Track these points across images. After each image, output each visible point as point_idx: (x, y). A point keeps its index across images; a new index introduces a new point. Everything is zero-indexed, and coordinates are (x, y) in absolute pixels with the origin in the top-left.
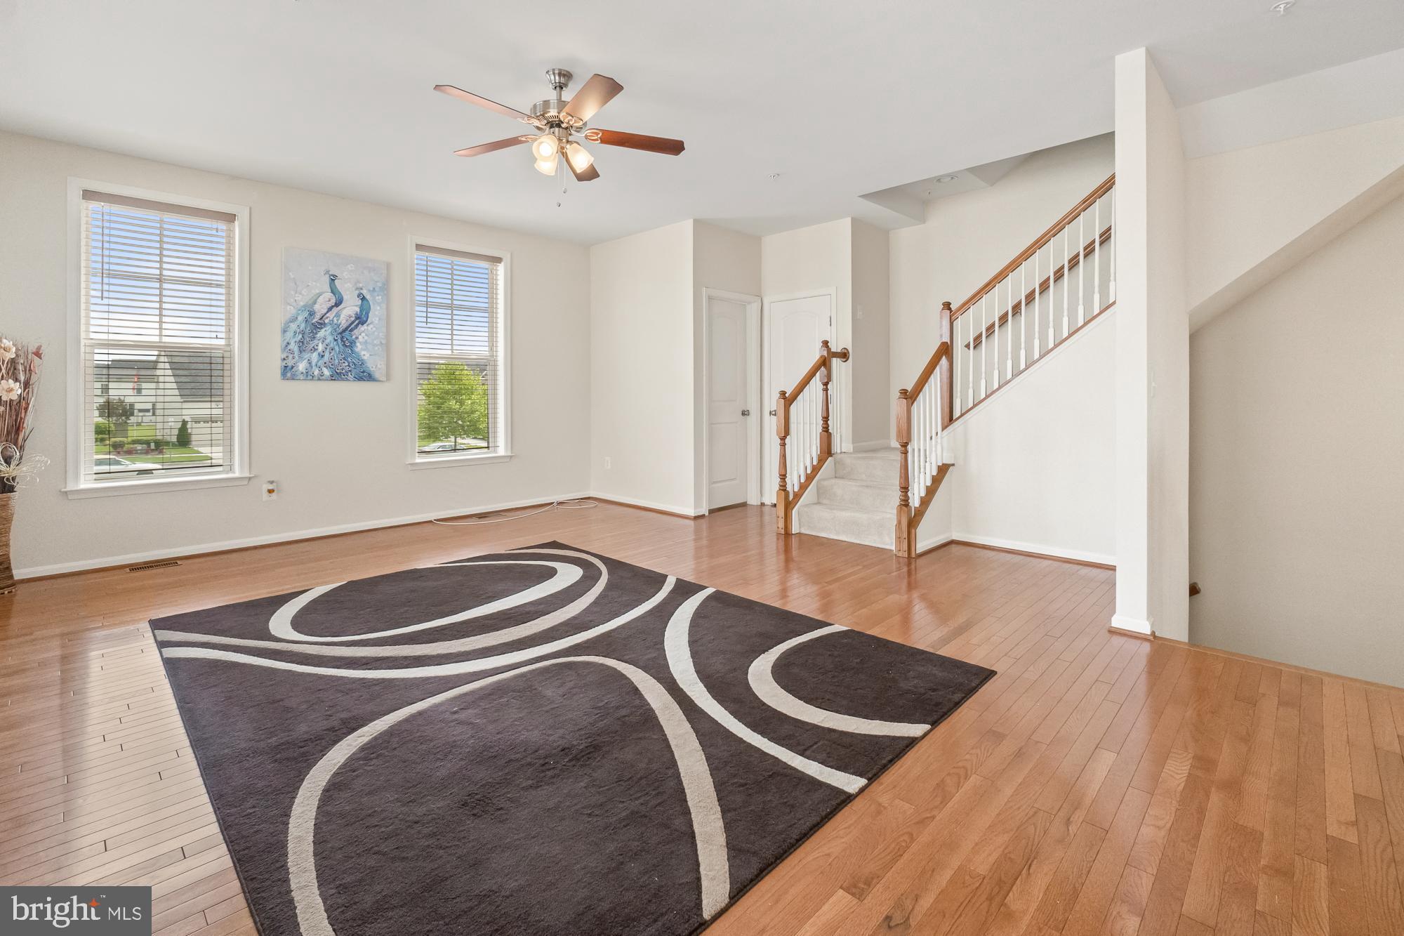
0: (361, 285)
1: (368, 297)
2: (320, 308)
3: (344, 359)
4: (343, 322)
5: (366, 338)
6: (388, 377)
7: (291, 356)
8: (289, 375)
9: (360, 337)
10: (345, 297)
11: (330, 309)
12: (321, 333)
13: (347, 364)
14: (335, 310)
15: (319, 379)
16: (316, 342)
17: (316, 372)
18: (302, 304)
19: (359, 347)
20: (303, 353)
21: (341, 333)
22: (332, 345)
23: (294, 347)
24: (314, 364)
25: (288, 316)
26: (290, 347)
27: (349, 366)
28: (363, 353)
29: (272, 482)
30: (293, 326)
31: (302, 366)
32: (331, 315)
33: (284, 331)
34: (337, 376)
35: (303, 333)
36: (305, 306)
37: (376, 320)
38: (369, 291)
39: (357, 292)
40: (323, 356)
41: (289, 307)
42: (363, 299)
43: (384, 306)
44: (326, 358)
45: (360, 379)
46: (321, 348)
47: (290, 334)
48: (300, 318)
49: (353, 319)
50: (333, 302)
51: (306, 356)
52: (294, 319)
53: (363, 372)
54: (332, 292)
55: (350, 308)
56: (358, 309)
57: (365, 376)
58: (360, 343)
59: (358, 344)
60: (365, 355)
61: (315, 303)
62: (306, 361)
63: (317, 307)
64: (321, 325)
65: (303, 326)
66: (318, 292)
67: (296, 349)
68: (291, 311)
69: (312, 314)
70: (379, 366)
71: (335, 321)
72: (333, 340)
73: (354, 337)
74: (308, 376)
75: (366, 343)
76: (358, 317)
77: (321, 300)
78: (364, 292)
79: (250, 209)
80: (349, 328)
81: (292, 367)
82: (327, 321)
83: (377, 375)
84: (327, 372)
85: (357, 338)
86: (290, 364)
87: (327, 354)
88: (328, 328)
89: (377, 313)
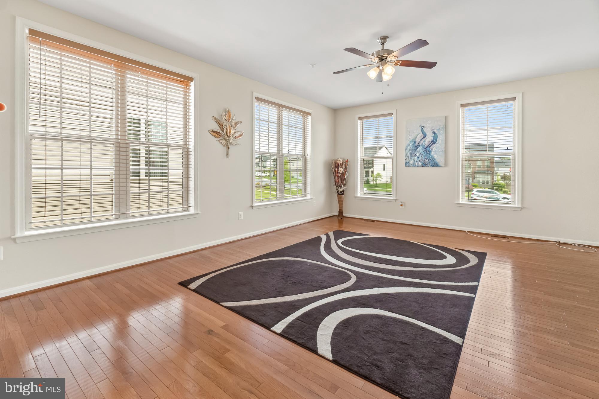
0: (434, 128)
1: (437, 132)
2: (418, 140)
3: (427, 158)
4: (427, 144)
5: (436, 149)
6: (445, 165)
7: (408, 159)
8: (407, 165)
9: (433, 149)
10: (427, 134)
11: (421, 140)
12: (418, 149)
13: (428, 160)
14: (423, 140)
15: (417, 166)
16: (416, 153)
17: (416, 164)
18: (412, 139)
19: (433, 153)
20: (412, 157)
21: (426, 148)
22: (422, 153)
23: (409, 155)
24: (415, 161)
25: (407, 144)
26: (408, 155)
27: (429, 161)
28: (434, 155)
29: (401, 202)
30: (409, 148)
31: (411, 162)
32: (422, 142)
33: (406, 150)
34: (424, 165)
35: (412, 150)
36: (412, 140)
37: (440, 142)
38: (437, 130)
39: (432, 131)
40: (419, 158)
41: (407, 141)
42: (435, 133)
43: (444, 135)
44: (420, 158)
45: (433, 166)
46: (418, 154)
47: (407, 151)
48: (411, 144)
49: (430, 142)
50: (422, 137)
51: (413, 158)
52: (409, 145)
53: (434, 163)
54: (422, 133)
55: (429, 138)
56: (432, 138)
57: (435, 165)
58: (433, 152)
59: (432, 152)
60: (435, 156)
61: (416, 138)
62: (413, 160)
63: (417, 140)
64: (418, 146)
65: (412, 147)
66: (417, 134)
67: (410, 156)
68: (408, 142)
69: (415, 142)
70: (441, 160)
71: (424, 144)
72: (422, 152)
73: (431, 149)
74: (413, 165)
75: (436, 153)
76: (432, 141)
77: (418, 137)
78: (435, 131)
79: (396, 110)
80: (429, 146)
81: (408, 162)
82: (420, 144)
83: (440, 164)
84: (420, 164)
85: (432, 150)
86: (408, 161)
87: (420, 157)
88: (421, 147)
89: (441, 139)
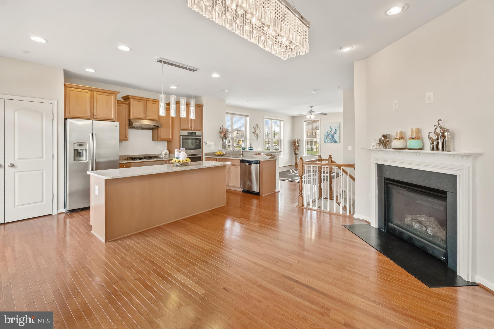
1: (336, 129)
2: (329, 132)
3: (333, 139)
4: (332, 134)
6: (340, 142)
10: (333, 130)
12: (329, 136)
17: (329, 142)
19: (335, 137)
22: (331, 137)
23: (325, 138)
24: (328, 140)
25: (325, 133)
30: (325, 135)
31: (326, 141)
32: (331, 133)
34: (332, 142)
35: (327, 136)
37: (338, 133)
43: (339, 130)
45: (335, 143)
47: (325, 136)
49: (334, 133)
50: (331, 131)
52: (325, 134)
54: (331, 129)
55: (334, 131)
56: (335, 131)
57: (336, 142)
60: (336, 139)
64: (329, 134)
66: (329, 129)
67: (326, 138)
68: (325, 132)
69: (328, 133)
70: (338, 140)
74: (327, 142)
75: (336, 137)
78: (336, 128)
79: (320, 119)
83: (338, 142)
84: (330, 142)
87: (330, 139)
88: (330, 135)
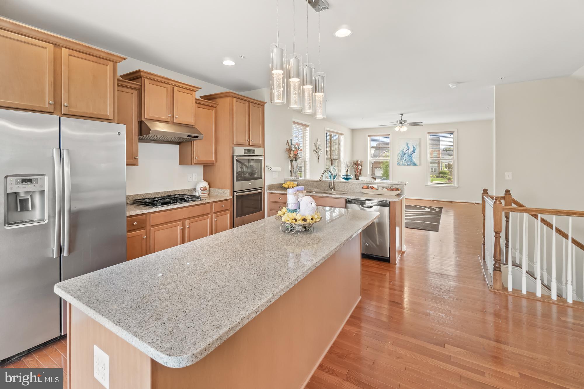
0: (413, 144)
2: (405, 150)
4: (410, 153)
6: (420, 165)
8: (399, 164)
12: (405, 156)
13: (410, 162)
14: (408, 151)
17: (404, 164)
18: (401, 150)
19: (413, 158)
21: (409, 155)
23: (400, 159)
24: (403, 162)
30: (399, 155)
31: (401, 163)
33: (398, 156)
34: (408, 165)
35: (401, 156)
37: (417, 152)
43: (419, 148)
45: (413, 165)
46: (405, 159)
48: (401, 153)
50: (407, 149)
51: (402, 160)
52: (399, 153)
54: (407, 147)
55: (411, 150)
56: (413, 150)
57: (415, 165)
58: (414, 157)
60: (415, 160)
64: (405, 154)
66: (404, 147)
67: (400, 160)
68: (399, 151)
69: (403, 152)
70: (418, 162)
71: (408, 153)
72: (407, 157)
73: (412, 156)
74: (402, 164)
78: (414, 146)
79: (392, 133)
80: (411, 154)
83: (417, 164)
84: (406, 164)
86: (399, 162)
87: (406, 160)
88: (406, 155)
89: (417, 150)
